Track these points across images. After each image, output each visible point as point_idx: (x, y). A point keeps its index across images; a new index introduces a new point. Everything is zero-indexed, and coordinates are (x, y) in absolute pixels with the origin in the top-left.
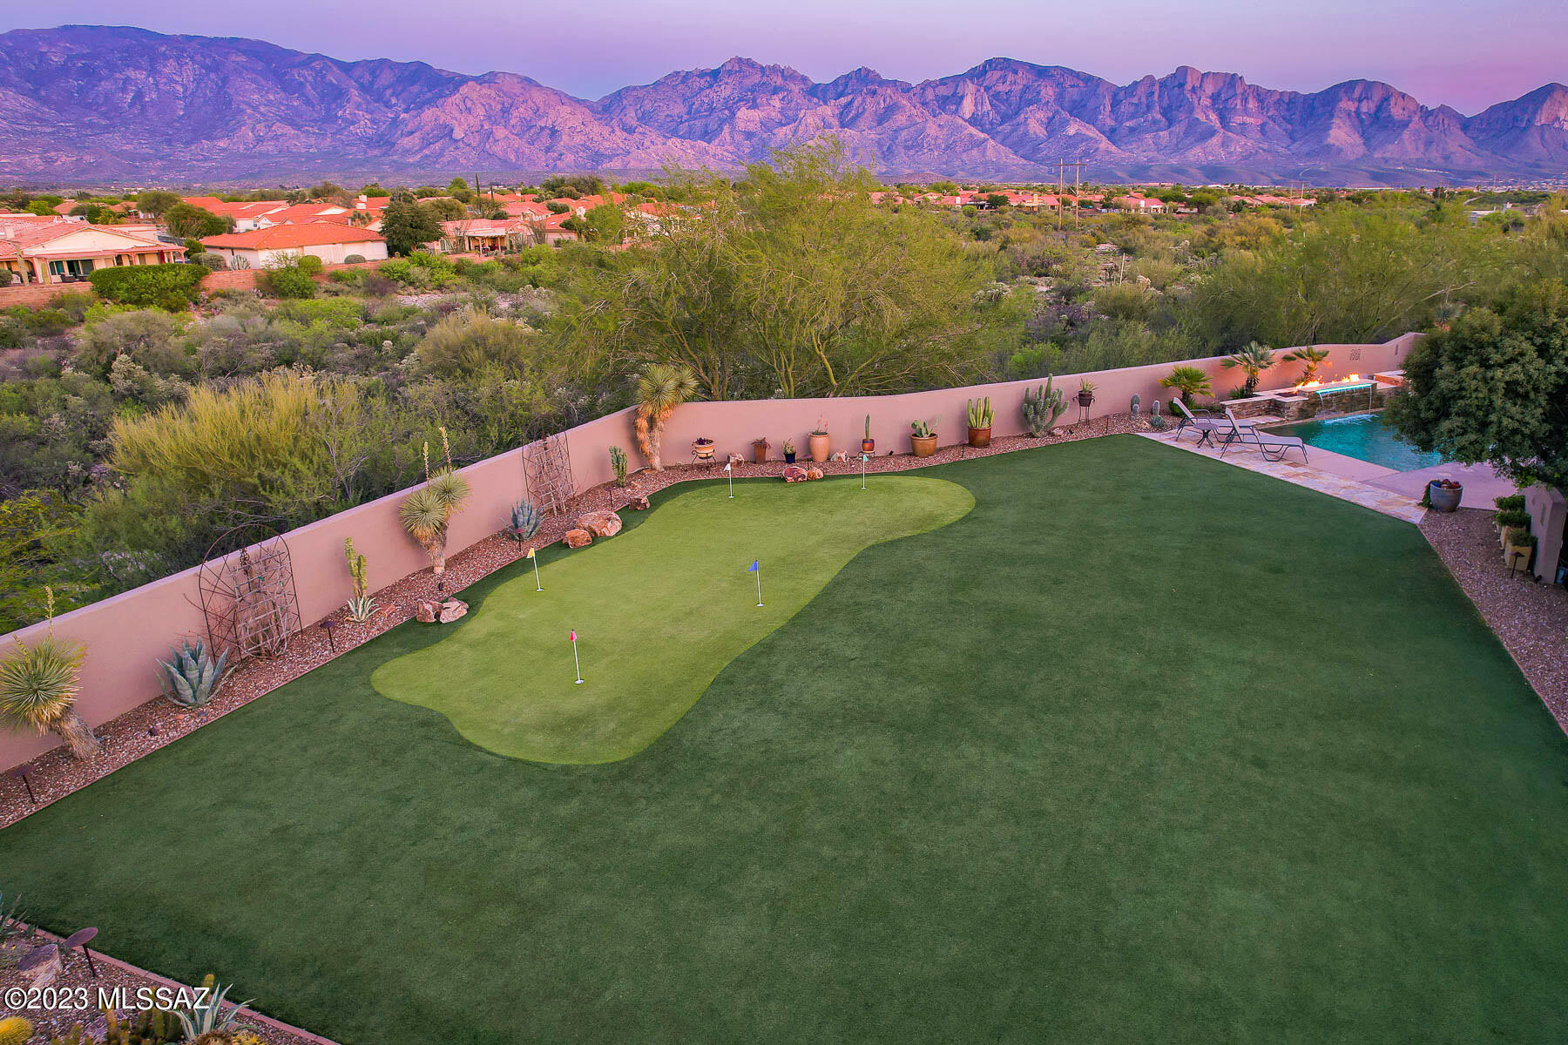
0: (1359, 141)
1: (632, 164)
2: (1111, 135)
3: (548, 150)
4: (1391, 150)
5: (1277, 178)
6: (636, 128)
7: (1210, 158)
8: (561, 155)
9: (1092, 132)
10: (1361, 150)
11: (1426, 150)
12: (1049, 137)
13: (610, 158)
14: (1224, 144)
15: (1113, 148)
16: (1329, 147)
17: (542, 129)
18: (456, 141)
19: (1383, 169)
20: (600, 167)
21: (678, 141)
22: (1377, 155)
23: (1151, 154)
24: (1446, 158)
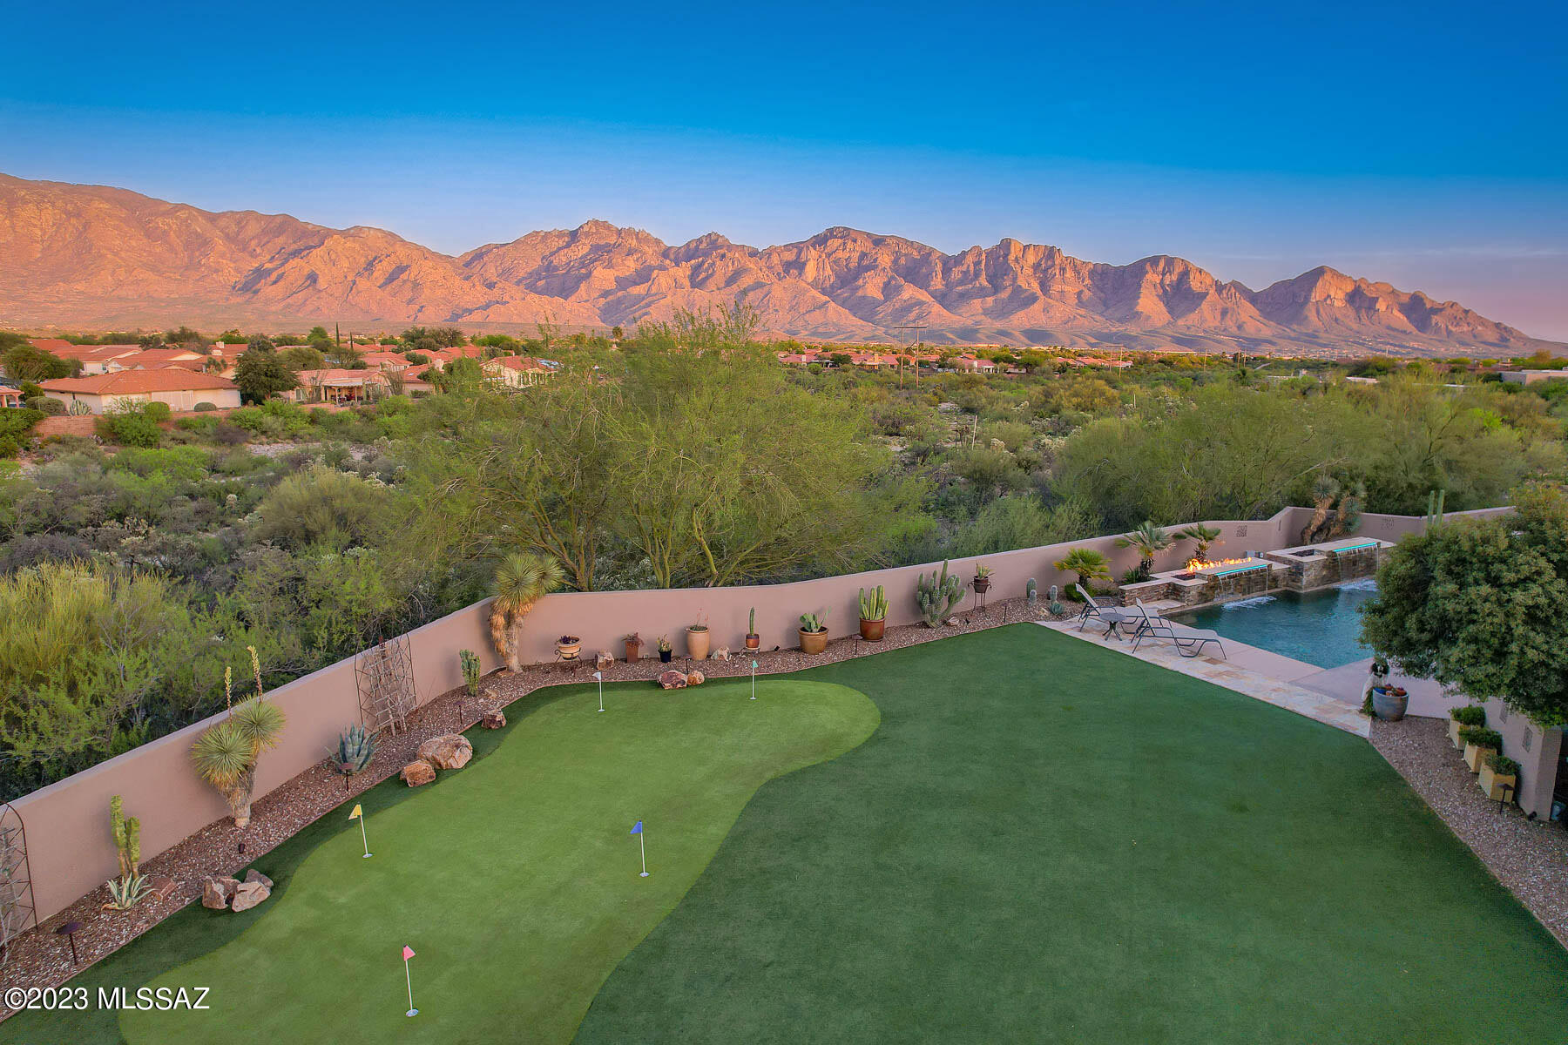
0: (1164, 309)
1: (492, 318)
2: (942, 298)
3: (410, 302)
4: (1192, 318)
5: (1093, 341)
6: (496, 283)
7: (1032, 322)
8: (422, 307)
9: (924, 296)
10: (1167, 317)
11: (1222, 319)
12: (885, 301)
13: (470, 312)
14: (1045, 310)
15: (945, 312)
16: (1137, 313)
17: (405, 281)
18: (320, 291)
19: (1186, 335)
20: (460, 320)
21: (536, 297)
22: (1180, 322)
23: (978, 318)
24: (1240, 327)
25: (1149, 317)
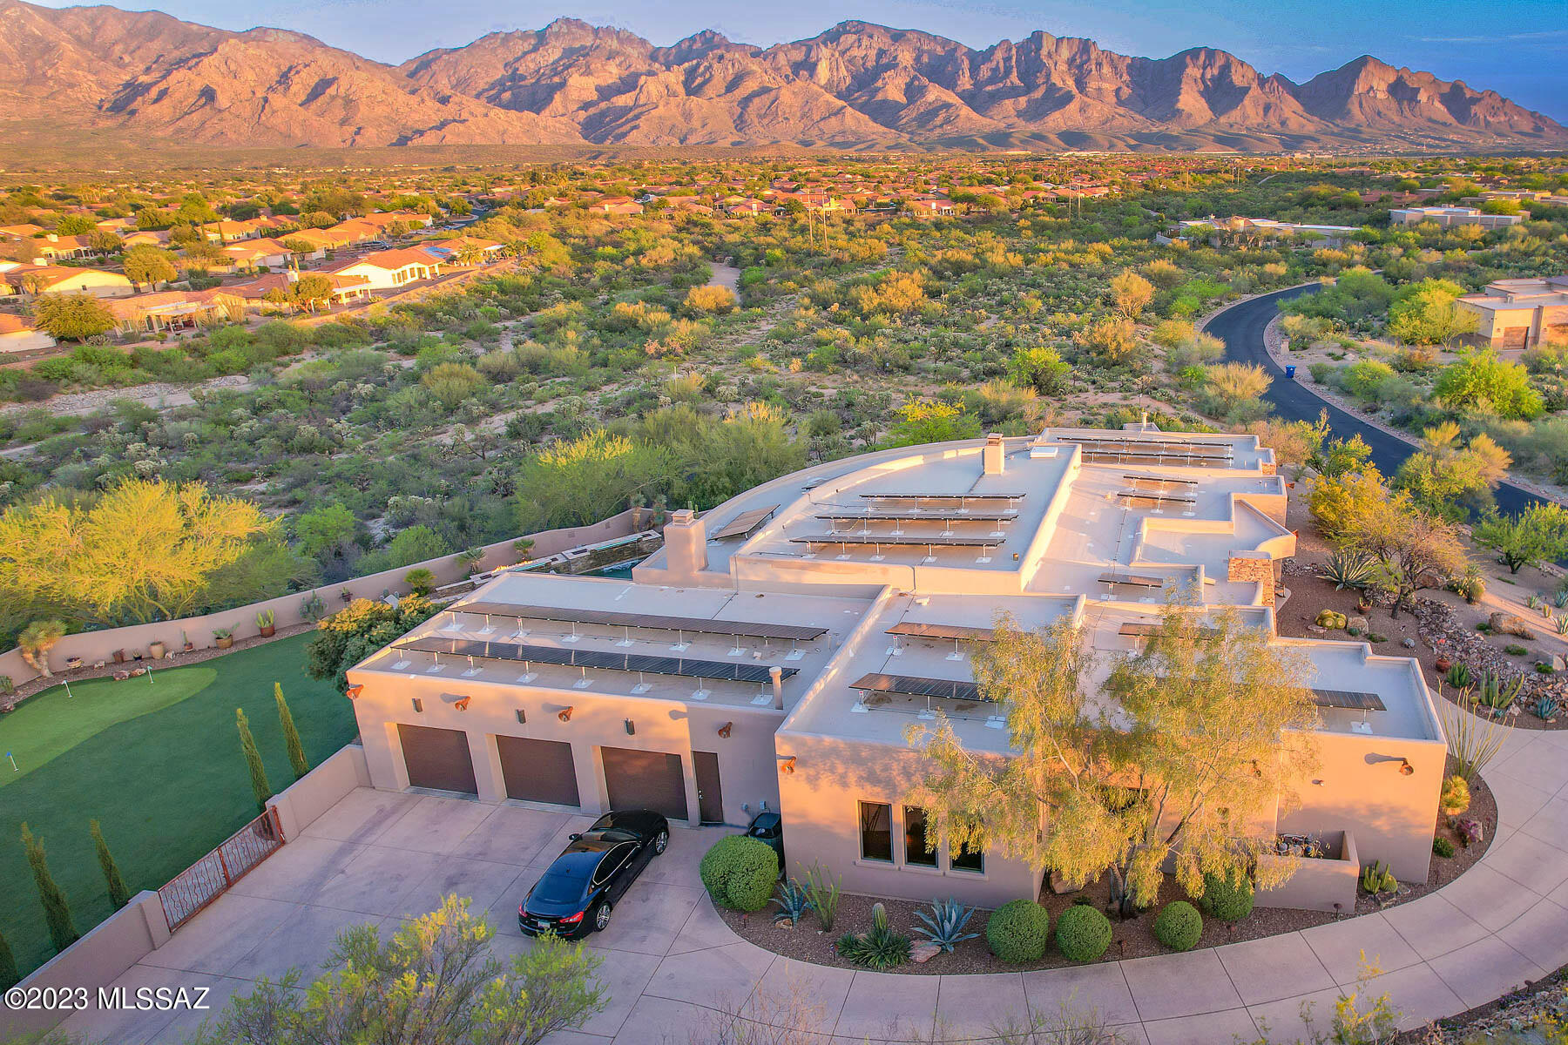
0: (1206, 105)
2: (970, 99)
6: (450, 97)
7: (1069, 123)
8: (360, 129)
9: (950, 97)
10: (1209, 114)
11: (1265, 115)
12: (908, 105)
13: (421, 133)
14: (1082, 110)
15: (974, 115)
16: (1178, 110)
19: (1227, 133)
21: (501, 112)
22: (1223, 120)
23: (1010, 121)
24: (1283, 123)
25: (1190, 116)
